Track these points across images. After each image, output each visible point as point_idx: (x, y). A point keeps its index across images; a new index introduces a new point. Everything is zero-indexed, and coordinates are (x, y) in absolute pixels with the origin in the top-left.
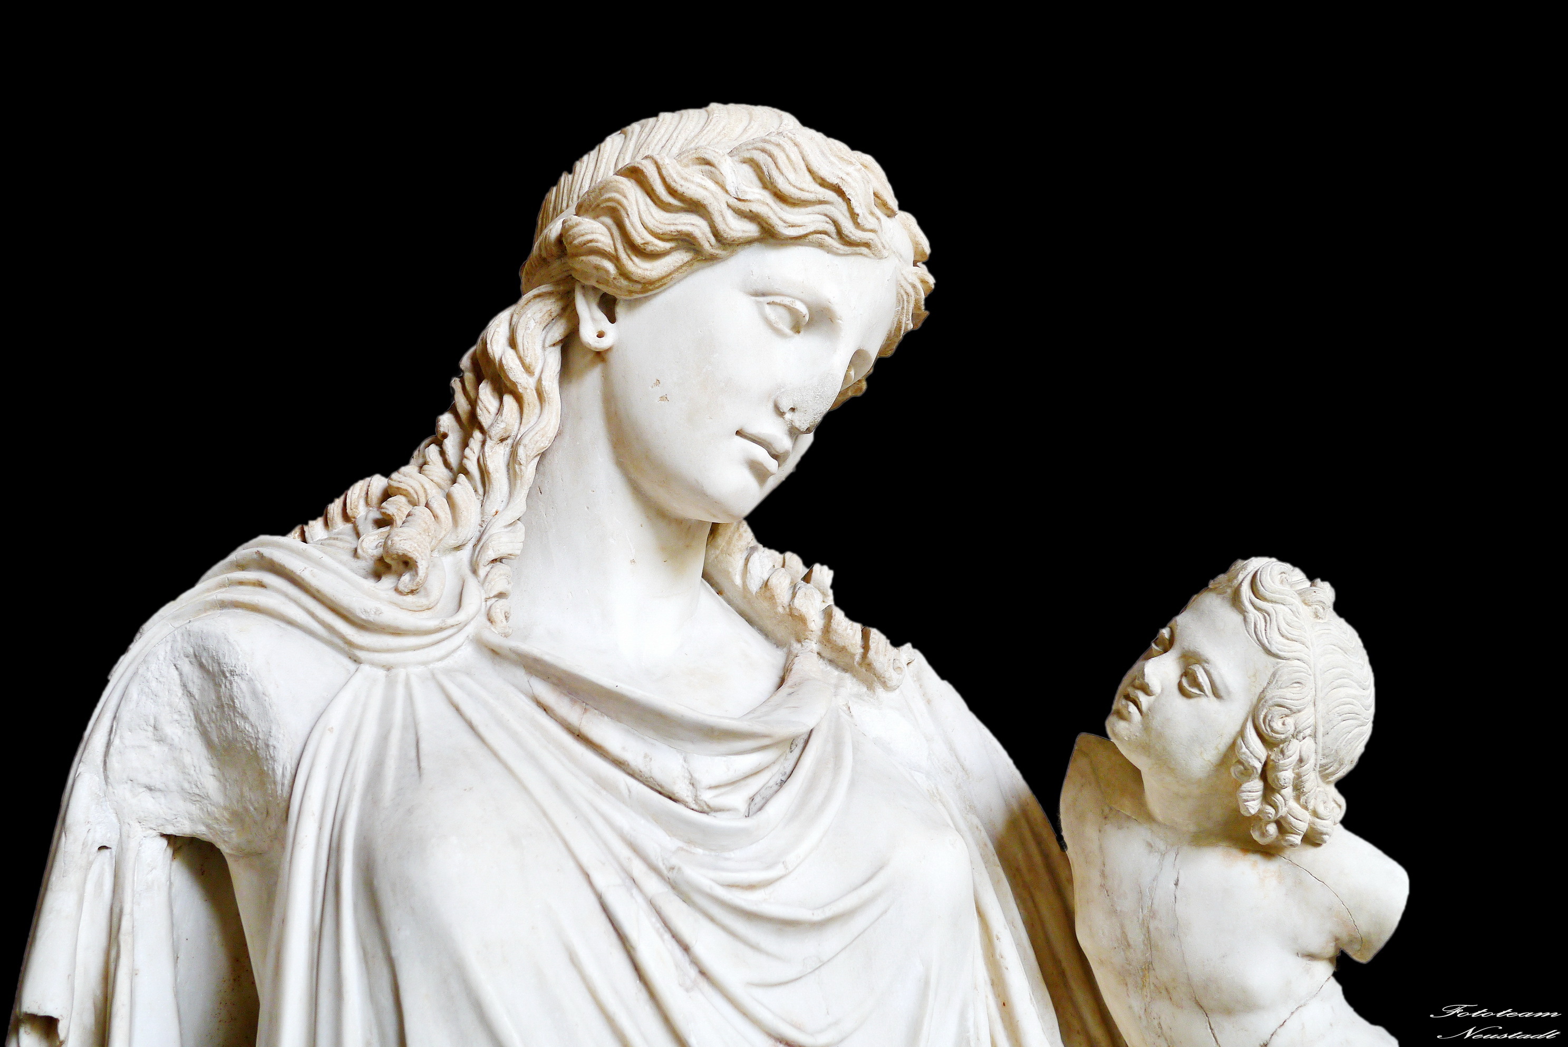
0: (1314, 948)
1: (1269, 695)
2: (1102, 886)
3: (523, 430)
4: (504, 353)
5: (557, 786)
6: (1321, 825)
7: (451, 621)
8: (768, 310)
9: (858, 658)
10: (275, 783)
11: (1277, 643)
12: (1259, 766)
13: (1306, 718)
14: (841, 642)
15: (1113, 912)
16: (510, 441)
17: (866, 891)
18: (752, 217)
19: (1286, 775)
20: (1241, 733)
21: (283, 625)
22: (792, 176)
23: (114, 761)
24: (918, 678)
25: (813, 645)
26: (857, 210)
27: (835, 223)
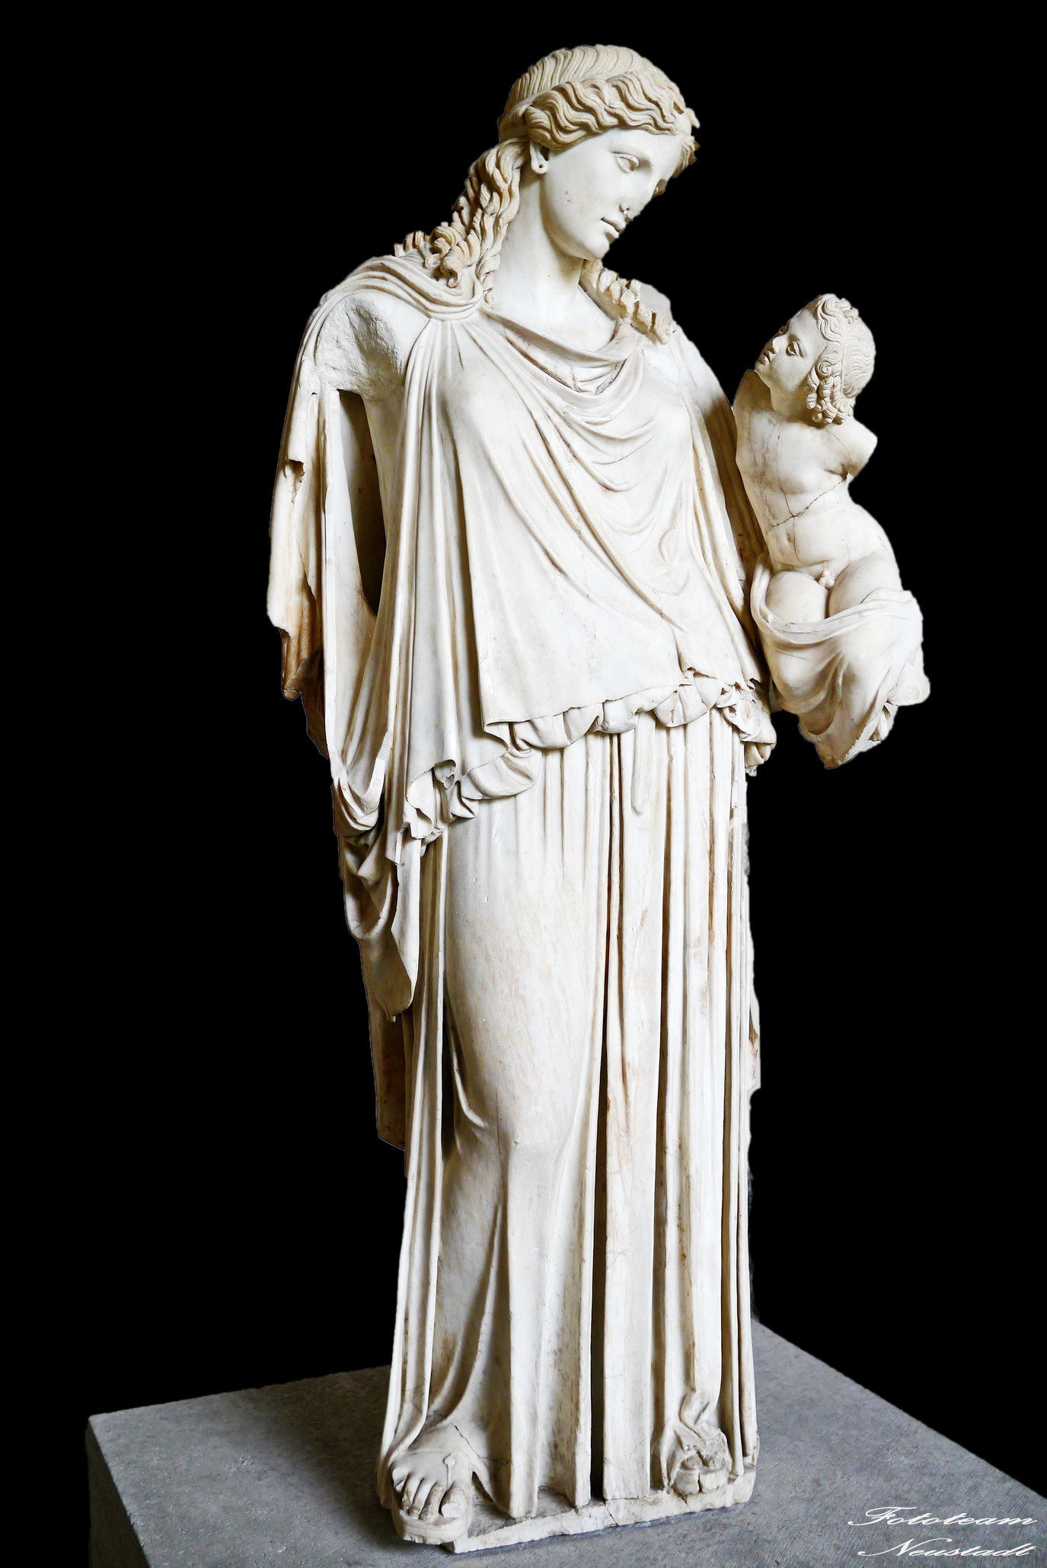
0: (833, 468)
1: (822, 356)
2: (748, 438)
3: (501, 210)
4: (494, 171)
5: (518, 377)
6: (841, 415)
7: (471, 301)
8: (620, 160)
9: (649, 328)
10: (396, 368)
11: (829, 334)
12: (816, 388)
13: (837, 368)
14: (642, 319)
15: (752, 450)
16: (495, 215)
17: (644, 429)
18: (616, 115)
19: (827, 392)
20: (810, 373)
21: (396, 298)
22: (635, 97)
23: (319, 355)
24: (678, 340)
25: (629, 320)
26: (665, 114)
27: (654, 119)
